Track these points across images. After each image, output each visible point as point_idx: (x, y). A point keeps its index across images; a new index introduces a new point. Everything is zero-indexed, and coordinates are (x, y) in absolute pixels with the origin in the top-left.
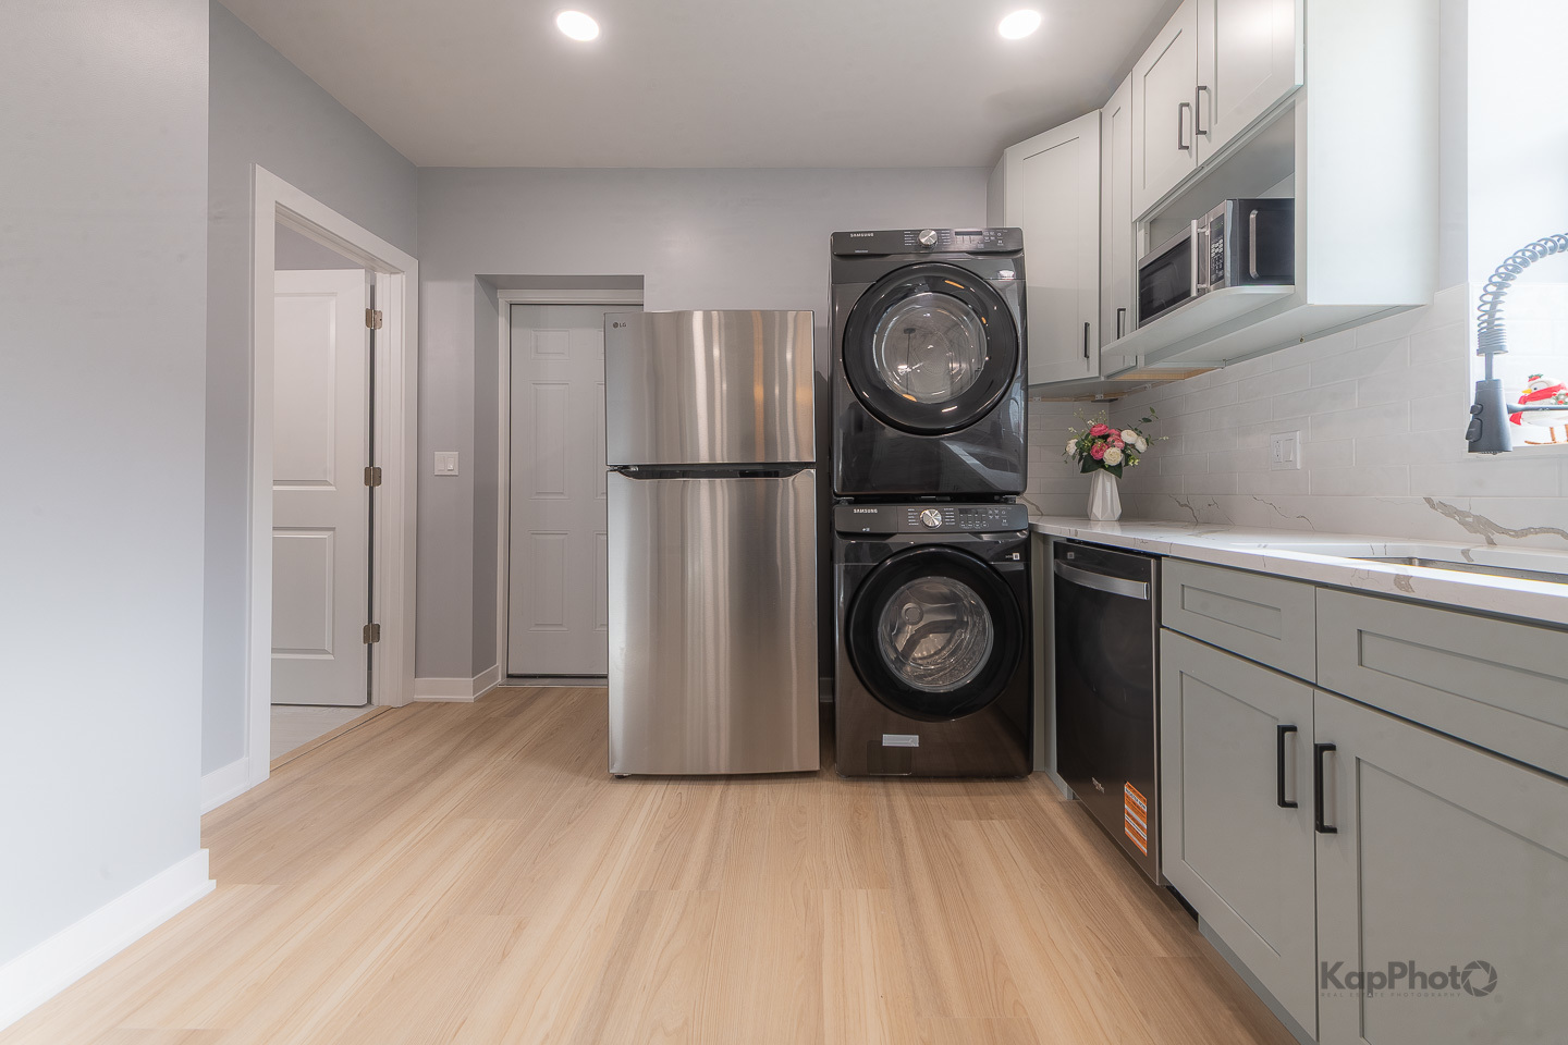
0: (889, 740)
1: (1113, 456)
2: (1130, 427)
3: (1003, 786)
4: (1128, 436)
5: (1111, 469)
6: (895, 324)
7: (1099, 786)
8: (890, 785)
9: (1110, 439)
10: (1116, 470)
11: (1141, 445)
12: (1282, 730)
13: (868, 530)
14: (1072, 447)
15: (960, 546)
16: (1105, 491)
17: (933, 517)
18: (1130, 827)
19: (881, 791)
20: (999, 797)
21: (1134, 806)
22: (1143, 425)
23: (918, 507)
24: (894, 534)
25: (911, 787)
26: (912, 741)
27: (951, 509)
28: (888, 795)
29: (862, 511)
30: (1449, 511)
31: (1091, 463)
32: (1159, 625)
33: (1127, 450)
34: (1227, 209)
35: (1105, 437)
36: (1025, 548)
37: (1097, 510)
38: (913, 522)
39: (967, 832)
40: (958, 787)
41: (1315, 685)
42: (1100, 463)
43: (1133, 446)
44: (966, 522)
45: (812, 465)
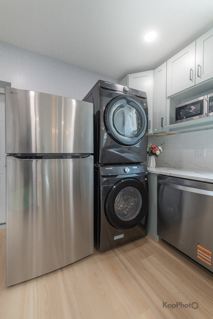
0: (116, 238)
1: (158, 153)
4: (160, 148)
5: (156, 155)
9: (157, 148)
11: (162, 150)
13: (110, 174)
15: (134, 178)
17: (127, 170)
23: (124, 167)
24: (117, 175)
26: (122, 236)
27: (131, 167)
28: (117, 256)
29: (108, 169)
31: (151, 154)
33: (160, 151)
35: (155, 148)
36: (147, 176)
38: (122, 171)
42: (154, 154)
45: (92, 154)
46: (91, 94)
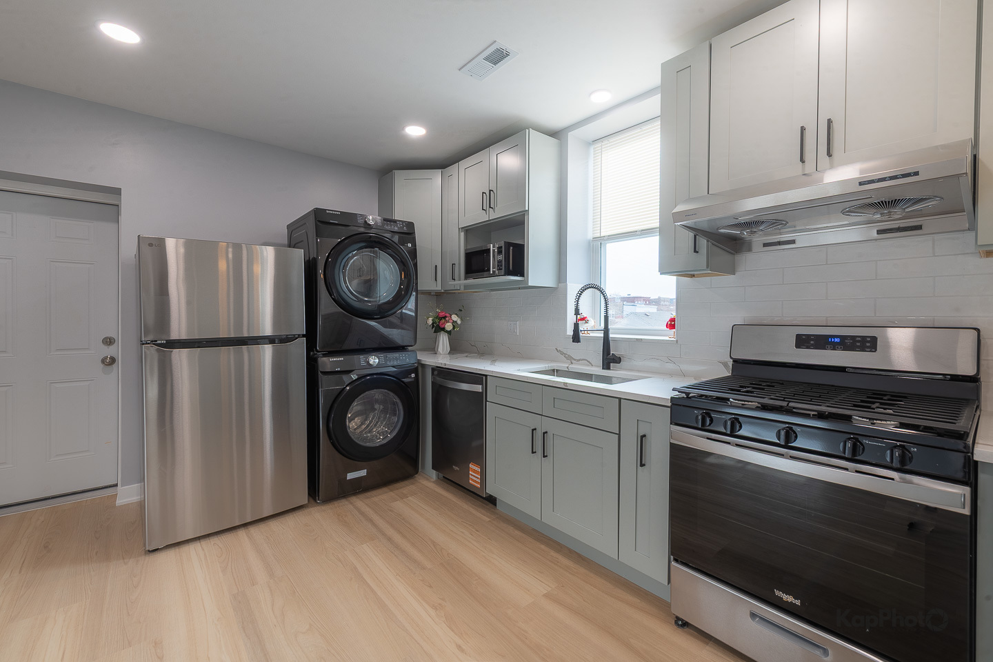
0: (350, 476)
1: (449, 326)
2: (456, 314)
3: (406, 482)
4: (454, 318)
5: (447, 332)
6: (354, 261)
7: (456, 468)
8: (349, 499)
9: (447, 319)
10: (449, 333)
11: (459, 322)
12: (533, 430)
13: (340, 369)
14: (430, 321)
15: (390, 373)
16: (443, 341)
17: (374, 360)
18: (472, 480)
19: (346, 503)
20: (406, 488)
21: (475, 471)
22: (459, 312)
23: (366, 356)
24: (355, 371)
25: (362, 496)
26: (363, 473)
27: (382, 356)
28: (351, 503)
29: (335, 359)
30: (562, 353)
31: (438, 328)
32: (486, 401)
33: (454, 323)
34: (502, 244)
35: (445, 317)
36: (416, 371)
37: (440, 349)
38: (363, 363)
39: (399, 505)
40: (385, 489)
41: (542, 415)
42: (443, 329)
43: (456, 322)
44: (390, 362)
45: (304, 336)
46: (302, 225)
